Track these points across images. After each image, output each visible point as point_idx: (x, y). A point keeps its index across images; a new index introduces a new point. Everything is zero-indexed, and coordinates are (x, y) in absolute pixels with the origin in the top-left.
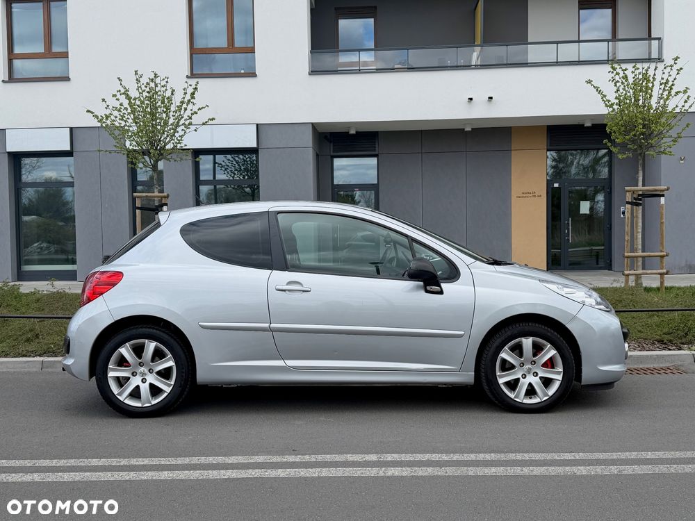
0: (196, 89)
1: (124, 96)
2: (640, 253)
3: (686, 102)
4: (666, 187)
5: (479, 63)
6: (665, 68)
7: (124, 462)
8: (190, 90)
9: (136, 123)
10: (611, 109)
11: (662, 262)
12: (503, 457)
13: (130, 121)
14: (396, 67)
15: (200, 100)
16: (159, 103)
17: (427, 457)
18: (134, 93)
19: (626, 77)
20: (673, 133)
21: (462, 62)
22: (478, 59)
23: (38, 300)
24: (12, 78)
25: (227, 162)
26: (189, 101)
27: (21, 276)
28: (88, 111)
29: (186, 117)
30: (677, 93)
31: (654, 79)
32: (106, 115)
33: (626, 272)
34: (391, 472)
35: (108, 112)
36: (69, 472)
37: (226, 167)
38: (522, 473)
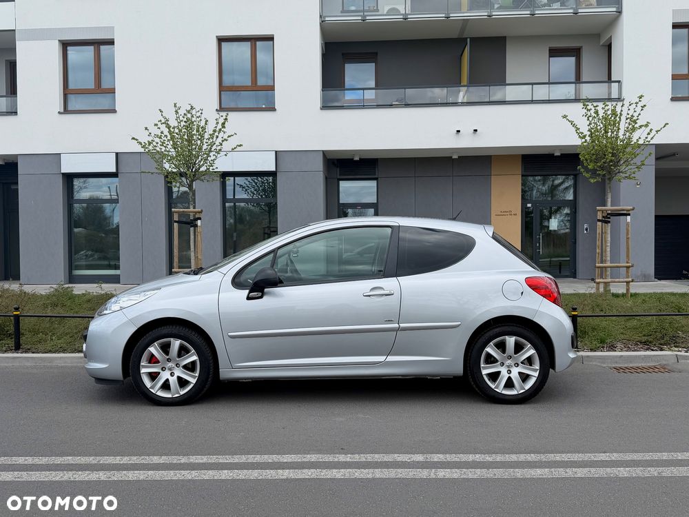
0: (226, 119)
1: (164, 125)
2: (608, 264)
3: (649, 134)
4: (631, 207)
5: (465, 101)
6: (630, 105)
7: (184, 460)
8: (221, 120)
9: (175, 148)
10: (583, 140)
11: (627, 272)
12: (543, 457)
13: (170, 147)
14: (394, 103)
15: (229, 129)
16: (195, 132)
17: (471, 458)
18: (173, 123)
19: (596, 112)
20: (637, 161)
21: (451, 100)
22: (464, 97)
23: (89, 301)
24: (66, 110)
25: (248, 183)
26: (220, 130)
27: (72, 279)
28: (133, 138)
29: (217, 143)
30: (641, 127)
31: (621, 114)
32: (148, 141)
33: (597, 280)
34: (442, 473)
35: (150, 139)
36: (133, 470)
37: (247, 188)
38: (567, 475)
